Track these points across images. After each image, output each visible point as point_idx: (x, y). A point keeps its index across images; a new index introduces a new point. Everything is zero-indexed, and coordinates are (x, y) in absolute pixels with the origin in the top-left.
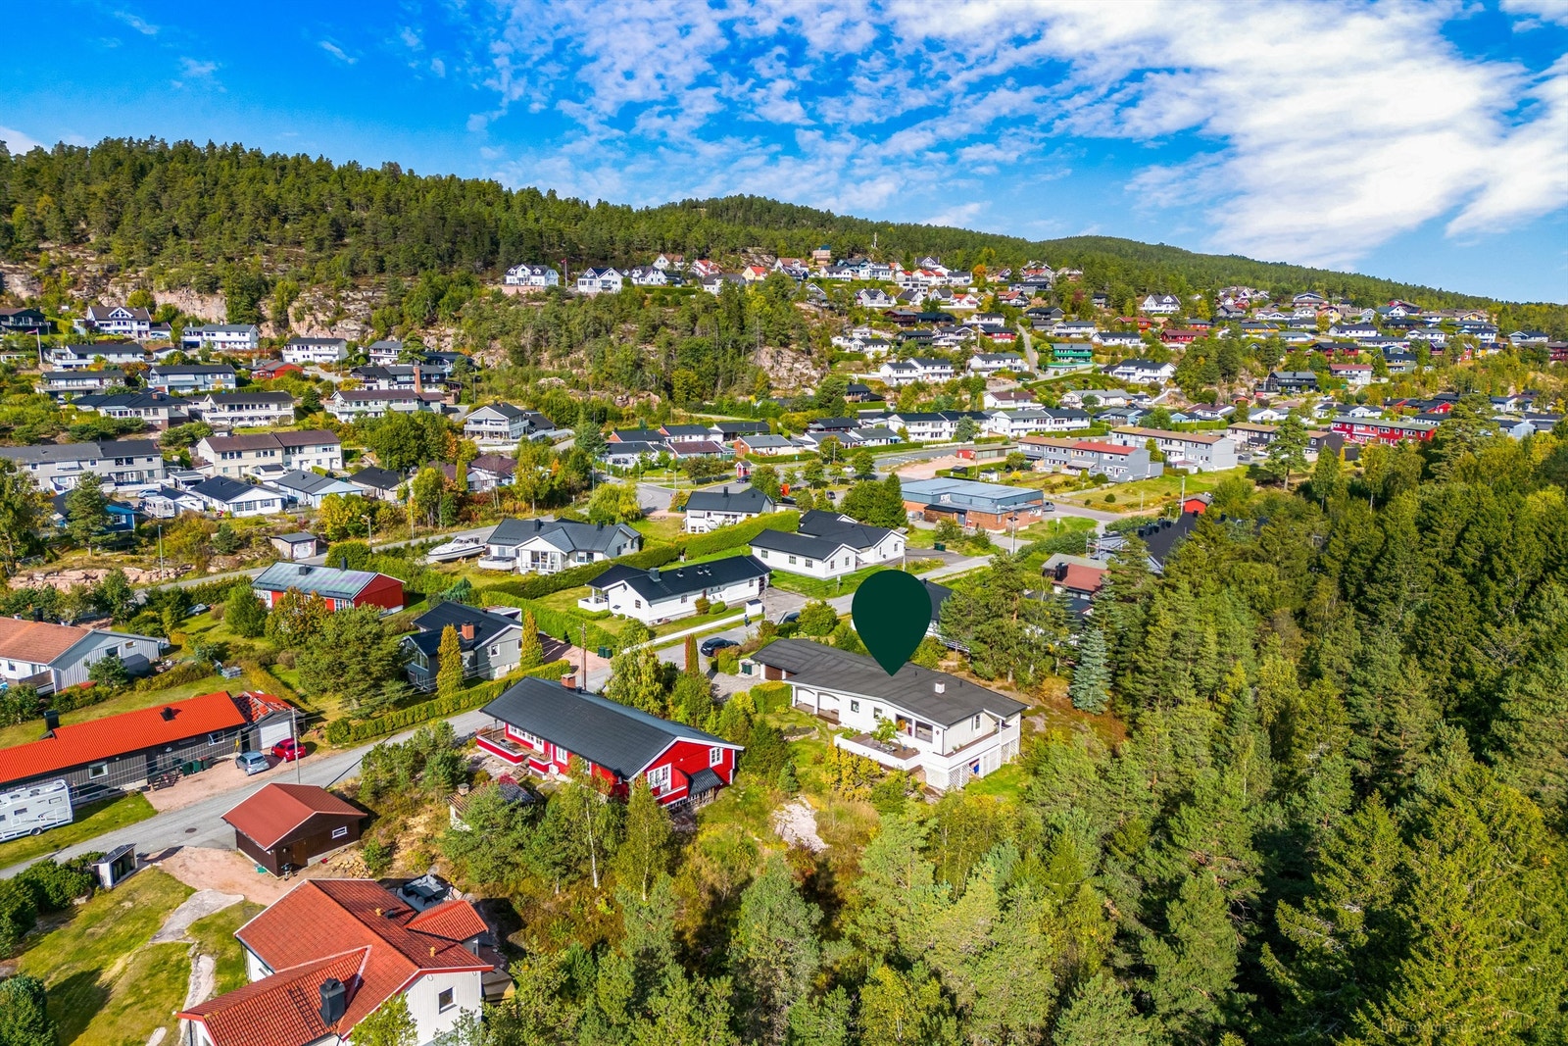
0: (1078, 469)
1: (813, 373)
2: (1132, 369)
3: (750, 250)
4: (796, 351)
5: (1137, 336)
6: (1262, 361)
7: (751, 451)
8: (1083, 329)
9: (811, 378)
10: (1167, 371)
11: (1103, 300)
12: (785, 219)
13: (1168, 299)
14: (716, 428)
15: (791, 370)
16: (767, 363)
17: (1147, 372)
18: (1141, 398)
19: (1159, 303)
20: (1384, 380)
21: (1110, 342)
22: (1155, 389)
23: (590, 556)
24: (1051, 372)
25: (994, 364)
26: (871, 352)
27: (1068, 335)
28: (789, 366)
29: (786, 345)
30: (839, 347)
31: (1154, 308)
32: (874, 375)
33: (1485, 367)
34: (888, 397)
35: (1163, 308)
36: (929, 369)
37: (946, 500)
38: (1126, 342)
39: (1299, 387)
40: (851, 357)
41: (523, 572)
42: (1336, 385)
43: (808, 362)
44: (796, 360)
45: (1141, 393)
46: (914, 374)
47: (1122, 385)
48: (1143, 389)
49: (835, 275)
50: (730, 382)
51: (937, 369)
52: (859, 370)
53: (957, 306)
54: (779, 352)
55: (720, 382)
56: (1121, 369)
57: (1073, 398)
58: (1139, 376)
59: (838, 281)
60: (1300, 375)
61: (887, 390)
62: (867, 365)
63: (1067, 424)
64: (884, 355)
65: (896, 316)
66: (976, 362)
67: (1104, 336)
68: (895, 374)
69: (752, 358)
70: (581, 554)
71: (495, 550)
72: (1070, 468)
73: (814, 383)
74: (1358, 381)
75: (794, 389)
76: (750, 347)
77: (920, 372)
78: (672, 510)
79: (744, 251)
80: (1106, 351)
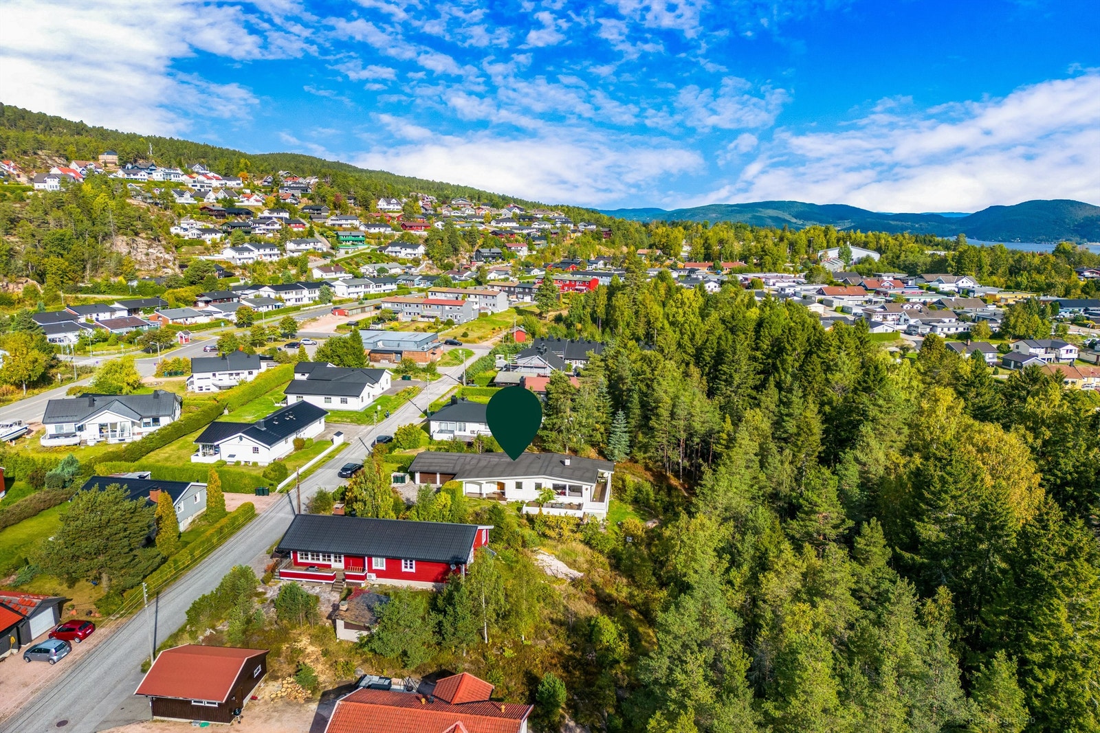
0: (428, 317)
1: (167, 256)
2: (398, 249)
3: (40, 153)
4: (147, 239)
5: (389, 226)
6: (469, 242)
7: (170, 322)
8: (350, 222)
9: (166, 261)
10: (421, 250)
11: (352, 201)
12: (41, 126)
13: (394, 201)
14: (117, 305)
15: (147, 254)
16: (124, 249)
17: (409, 251)
18: (410, 268)
19: (389, 203)
20: (534, 253)
21: (372, 230)
22: (417, 262)
23: (156, 420)
24: (342, 251)
25: (303, 246)
26: (208, 238)
27: (341, 225)
28: (145, 251)
29: (137, 234)
30: (178, 235)
31: (386, 207)
32: (217, 257)
33: (578, 243)
34: (237, 274)
35: (391, 207)
36: (262, 251)
37: (380, 346)
38: (382, 230)
39: (494, 258)
40: (191, 243)
41: (91, 443)
42: (512, 256)
43: (161, 248)
44: (150, 246)
45: (409, 265)
46: (251, 255)
47: (395, 260)
48: (411, 262)
49: (132, 176)
50: (96, 268)
51: (268, 251)
52: (201, 253)
53: (246, 203)
54: (134, 241)
55: (88, 266)
56: (390, 249)
57: (367, 269)
58: (404, 253)
59: (136, 181)
60: (493, 250)
61: (235, 268)
62: (207, 249)
63: (384, 287)
64: (218, 241)
65: (211, 210)
66: (290, 246)
67: (368, 226)
68: (237, 255)
69: (108, 245)
70: (145, 420)
71: (51, 429)
72: (423, 317)
73: (170, 264)
74: (521, 253)
75: (155, 270)
76: (107, 236)
77: (256, 254)
78: (157, 375)
79: (35, 154)
80: (374, 236)
